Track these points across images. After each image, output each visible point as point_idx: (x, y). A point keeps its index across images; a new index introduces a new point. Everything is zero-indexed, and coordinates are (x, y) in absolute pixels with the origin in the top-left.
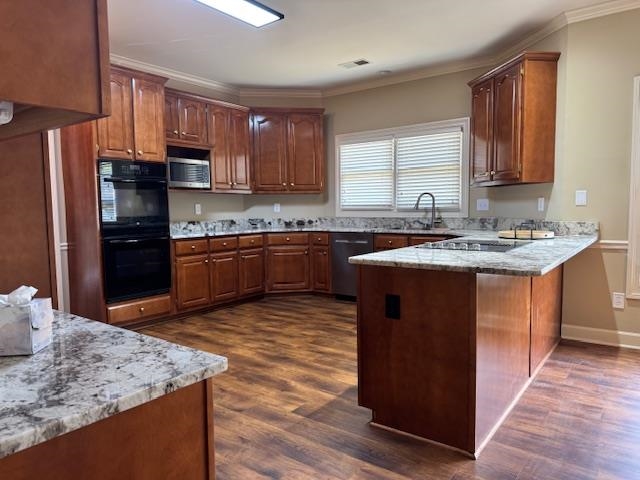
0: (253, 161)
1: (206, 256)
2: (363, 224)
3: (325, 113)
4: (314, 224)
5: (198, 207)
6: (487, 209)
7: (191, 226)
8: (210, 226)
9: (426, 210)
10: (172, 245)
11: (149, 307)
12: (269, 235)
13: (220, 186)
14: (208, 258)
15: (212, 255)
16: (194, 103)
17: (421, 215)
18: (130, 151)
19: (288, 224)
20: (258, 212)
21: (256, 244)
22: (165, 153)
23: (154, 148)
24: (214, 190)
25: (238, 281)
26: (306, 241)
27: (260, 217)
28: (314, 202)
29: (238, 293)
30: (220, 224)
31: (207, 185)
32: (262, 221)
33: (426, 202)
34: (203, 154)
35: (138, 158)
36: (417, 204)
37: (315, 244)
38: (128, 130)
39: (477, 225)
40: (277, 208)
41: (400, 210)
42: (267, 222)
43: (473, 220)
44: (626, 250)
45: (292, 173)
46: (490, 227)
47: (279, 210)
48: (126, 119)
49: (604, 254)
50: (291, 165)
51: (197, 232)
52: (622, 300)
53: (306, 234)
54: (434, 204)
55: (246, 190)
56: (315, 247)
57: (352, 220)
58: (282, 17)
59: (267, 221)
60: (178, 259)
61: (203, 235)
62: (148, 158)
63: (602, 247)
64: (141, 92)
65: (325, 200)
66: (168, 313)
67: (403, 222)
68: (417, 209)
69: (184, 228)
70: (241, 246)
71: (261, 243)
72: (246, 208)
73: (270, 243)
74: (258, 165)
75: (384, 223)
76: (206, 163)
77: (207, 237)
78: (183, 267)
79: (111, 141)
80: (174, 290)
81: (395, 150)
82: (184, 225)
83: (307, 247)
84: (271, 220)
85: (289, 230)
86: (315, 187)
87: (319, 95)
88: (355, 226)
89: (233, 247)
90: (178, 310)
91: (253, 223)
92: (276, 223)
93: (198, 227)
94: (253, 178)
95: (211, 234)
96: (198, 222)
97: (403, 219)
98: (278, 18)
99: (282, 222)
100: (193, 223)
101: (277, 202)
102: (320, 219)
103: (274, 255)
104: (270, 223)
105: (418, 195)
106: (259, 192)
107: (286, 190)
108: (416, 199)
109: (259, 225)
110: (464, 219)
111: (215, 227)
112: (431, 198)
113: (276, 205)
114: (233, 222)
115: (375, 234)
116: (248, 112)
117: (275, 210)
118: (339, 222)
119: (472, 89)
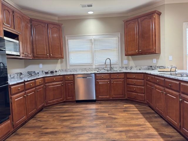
1: (24, 92)
4: (57, 72)
8: (12, 76)
10: (9, 89)
12: (46, 78)
15: (27, 91)
19: (46, 73)
20: (32, 68)
24: (21, 56)
25: (36, 103)
26: (62, 80)
27: (33, 70)
29: (37, 109)
30: (16, 75)
31: (18, 53)
32: (34, 72)
39: (125, 68)
40: (41, 66)
43: (123, 67)
45: (51, 50)
46: (129, 69)
47: (42, 67)
50: (50, 46)
53: (62, 76)
54: (110, 62)
55: (30, 57)
56: (66, 82)
59: (37, 72)
60: (12, 97)
61: (23, 81)
65: (62, 62)
66: (9, 131)
72: (26, 66)
73: (46, 82)
74: (35, 45)
77: (25, 82)
78: (15, 102)
83: (62, 82)
86: (61, 56)
90: (14, 128)
91: (30, 74)
92: (41, 73)
94: (33, 51)
95: (26, 80)
99: (44, 72)
101: (41, 63)
102: (60, 70)
103: (49, 88)
104: (38, 73)
105: (106, 59)
106: (36, 58)
107: (48, 57)
108: (105, 61)
109: (33, 74)
110: (120, 67)
111: (14, 76)
112: (109, 60)
113: (40, 64)
114: (21, 74)
115: (95, 74)
116: (30, 20)
117: (40, 67)
118: (69, 71)
119: (125, 23)
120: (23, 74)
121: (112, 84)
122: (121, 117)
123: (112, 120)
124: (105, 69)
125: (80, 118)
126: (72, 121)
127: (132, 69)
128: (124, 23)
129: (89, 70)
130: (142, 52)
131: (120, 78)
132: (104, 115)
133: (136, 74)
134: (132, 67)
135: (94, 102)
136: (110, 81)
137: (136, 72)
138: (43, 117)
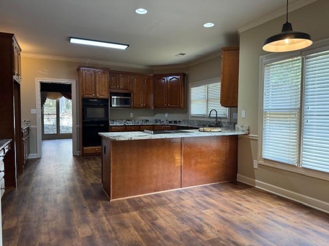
4: (180, 123)
5: (131, 114)
7: (128, 122)
9: (213, 118)
10: (110, 128)
17: (215, 120)
18: (94, 95)
19: (170, 122)
20: (159, 116)
22: (108, 95)
23: (104, 93)
24: (132, 108)
27: (159, 119)
30: (141, 121)
33: (213, 114)
35: (97, 97)
36: (210, 115)
38: (93, 88)
40: (166, 115)
44: (257, 140)
45: (169, 100)
48: (93, 83)
49: (251, 141)
50: (169, 97)
52: (256, 164)
54: (217, 115)
57: (193, 121)
58: (128, 46)
61: (123, 125)
62: (101, 97)
63: (250, 138)
67: (209, 123)
68: (209, 117)
72: (154, 114)
74: (156, 97)
75: (203, 123)
76: (129, 98)
77: (125, 125)
79: (87, 92)
81: (207, 90)
82: (124, 121)
84: (163, 120)
85: (171, 124)
88: (194, 124)
91: (156, 121)
92: (166, 121)
93: (131, 122)
94: (154, 103)
95: (127, 125)
96: (131, 120)
98: (127, 46)
99: (168, 121)
100: (129, 121)
101: (167, 113)
106: (156, 108)
108: (210, 112)
109: (159, 122)
110: (228, 123)
112: (216, 112)
114: (147, 121)
120: (150, 121)
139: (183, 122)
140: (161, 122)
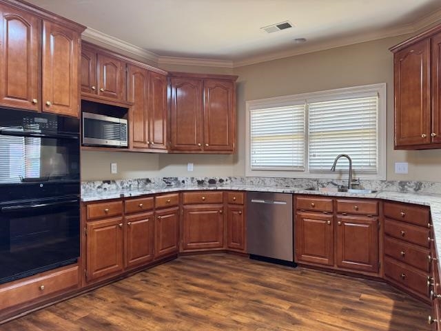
0: (170, 124)
1: (120, 218)
2: (273, 183)
3: (238, 81)
4: (224, 183)
5: (114, 166)
6: (406, 172)
7: (106, 185)
8: (125, 185)
9: (341, 172)
10: (82, 209)
11: (52, 283)
12: (185, 194)
13: (138, 145)
14: (123, 221)
15: (127, 217)
16: (114, 62)
17: (335, 176)
18: (35, 101)
19: (200, 183)
20: (172, 171)
21: (172, 204)
22: (79, 107)
23: (66, 101)
24: (131, 149)
25: (153, 242)
26: (221, 201)
28: (225, 162)
29: (153, 255)
30: (136, 183)
31: (125, 144)
32: (176, 179)
33: (343, 164)
34: (121, 112)
35: (46, 109)
36: (334, 166)
37: (230, 204)
38: (34, 76)
40: (191, 167)
41: (311, 172)
42: (181, 181)
43: (392, 183)
45: (207, 134)
46: (412, 190)
47: (192, 170)
50: (206, 127)
51: (113, 192)
53: (221, 193)
54: (350, 166)
55: (162, 149)
56: (230, 206)
57: (263, 180)
59: (180, 179)
60: (89, 224)
61: (118, 196)
62: (57, 110)
64: (52, 37)
65: (235, 161)
66: (74, 287)
67: (316, 183)
68: (333, 170)
69: (99, 187)
70: (157, 206)
71: (177, 202)
72: (161, 167)
73: (186, 201)
74: (174, 127)
75: (296, 184)
76: (124, 121)
77: (123, 198)
78: (94, 233)
79: (10, 88)
80: (83, 260)
81: (307, 114)
82: (98, 184)
83: (221, 206)
84: (184, 179)
85: (202, 188)
86: (228, 148)
87: (230, 65)
88: (265, 185)
89: (149, 207)
90: (87, 282)
91: (168, 182)
92: (189, 181)
93: (113, 186)
94: (169, 138)
95: (127, 195)
96: (114, 182)
97: (315, 180)
99: (195, 181)
100: (109, 182)
101: (191, 162)
102: (230, 178)
103: (190, 214)
104: (183, 182)
105: (335, 157)
106: (175, 152)
107: (200, 150)
108: (334, 161)
109: (173, 183)
110: (382, 181)
111: (130, 185)
112: (348, 161)
113: (189, 165)
114: (148, 181)
115: (294, 195)
116: (167, 76)
117: (189, 170)
118: (249, 181)
119: (395, 54)
120: (152, 181)
121: (338, 227)
122: (318, 323)
123: (282, 324)
124: (335, 182)
125: (218, 297)
126: (196, 299)
127: (419, 189)
128: (393, 54)
129: (293, 183)
130: (438, 138)
131: (365, 215)
132: (276, 307)
133: (408, 208)
134: (421, 184)
135: (290, 268)
136: (334, 220)
137: (406, 201)
138: (159, 276)
139: (229, 181)
140: (178, 184)
